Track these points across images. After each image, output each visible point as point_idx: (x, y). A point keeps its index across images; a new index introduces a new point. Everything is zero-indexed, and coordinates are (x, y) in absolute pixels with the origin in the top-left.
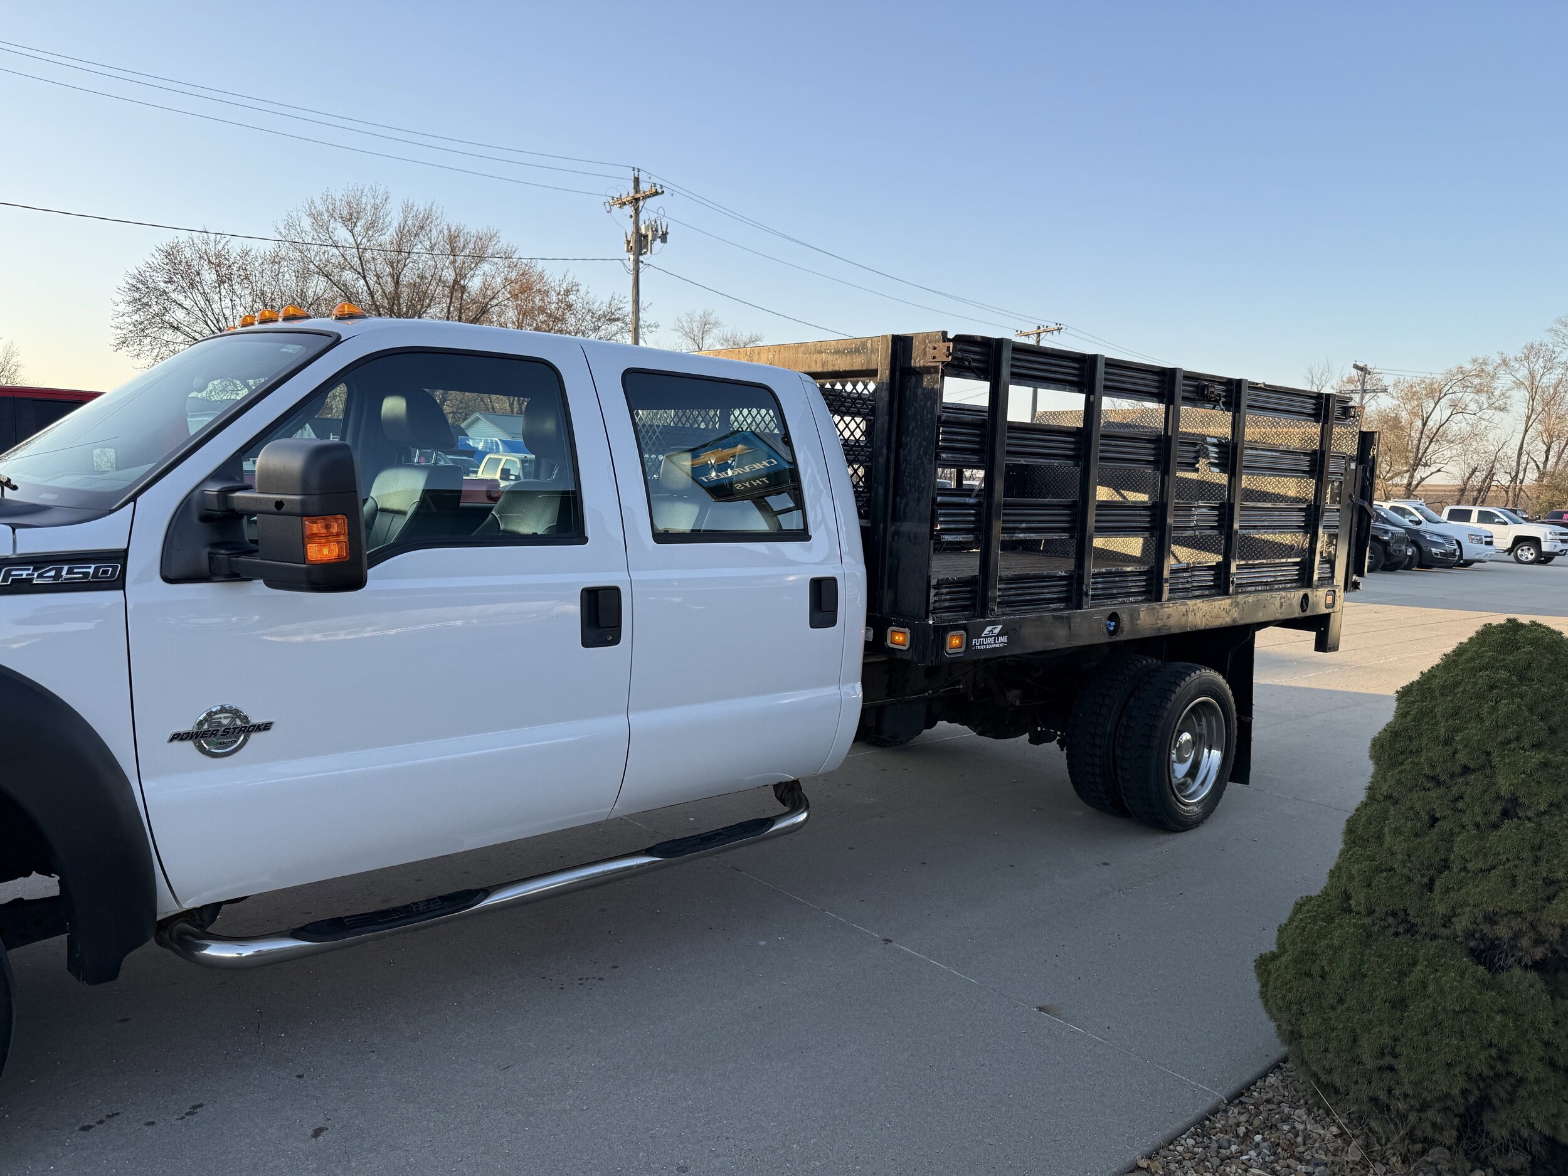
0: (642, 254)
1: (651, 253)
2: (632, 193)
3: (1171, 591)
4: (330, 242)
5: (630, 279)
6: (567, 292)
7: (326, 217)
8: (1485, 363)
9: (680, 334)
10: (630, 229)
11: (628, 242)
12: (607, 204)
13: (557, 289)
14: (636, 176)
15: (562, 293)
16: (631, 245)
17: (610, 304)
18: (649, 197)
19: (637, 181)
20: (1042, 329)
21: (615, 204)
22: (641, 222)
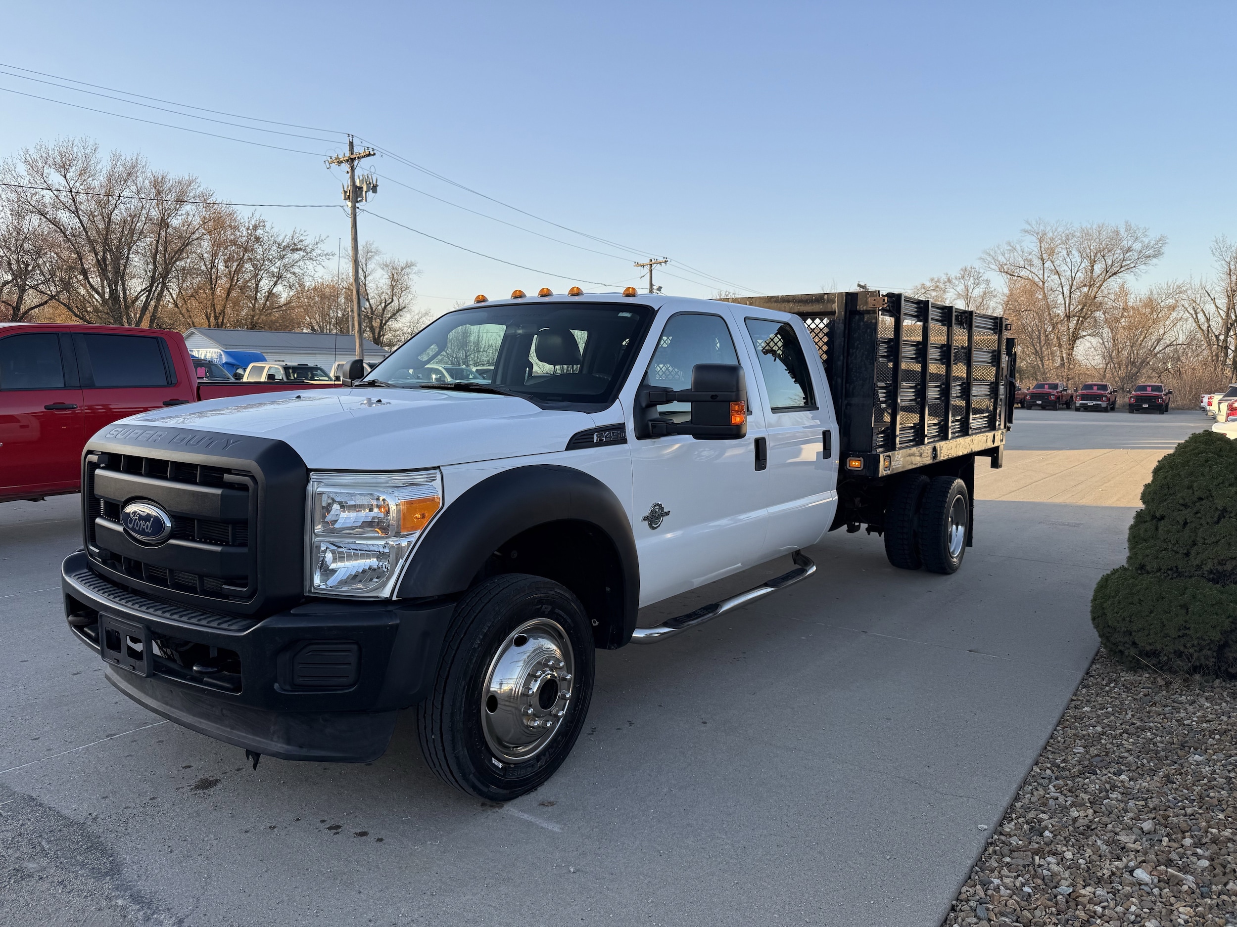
0: (357, 202)
1: (366, 201)
2: (348, 154)
3: (953, 433)
4: (45, 185)
5: (349, 221)
6: (255, 228)
7: (40, 164)
8: (938, 281)
9: (347, 261)
10: (347, 182)
11: (345, 192)
12: (327, 162)
13: (247, 225)
14: (351, 141)
15: (251, 228)
16: (348, 194)
17: (293, 237)
18: (363, 157)
19: (351, 144)
20: (653, 261)
21: (333, 162)
22: (356, 177)
